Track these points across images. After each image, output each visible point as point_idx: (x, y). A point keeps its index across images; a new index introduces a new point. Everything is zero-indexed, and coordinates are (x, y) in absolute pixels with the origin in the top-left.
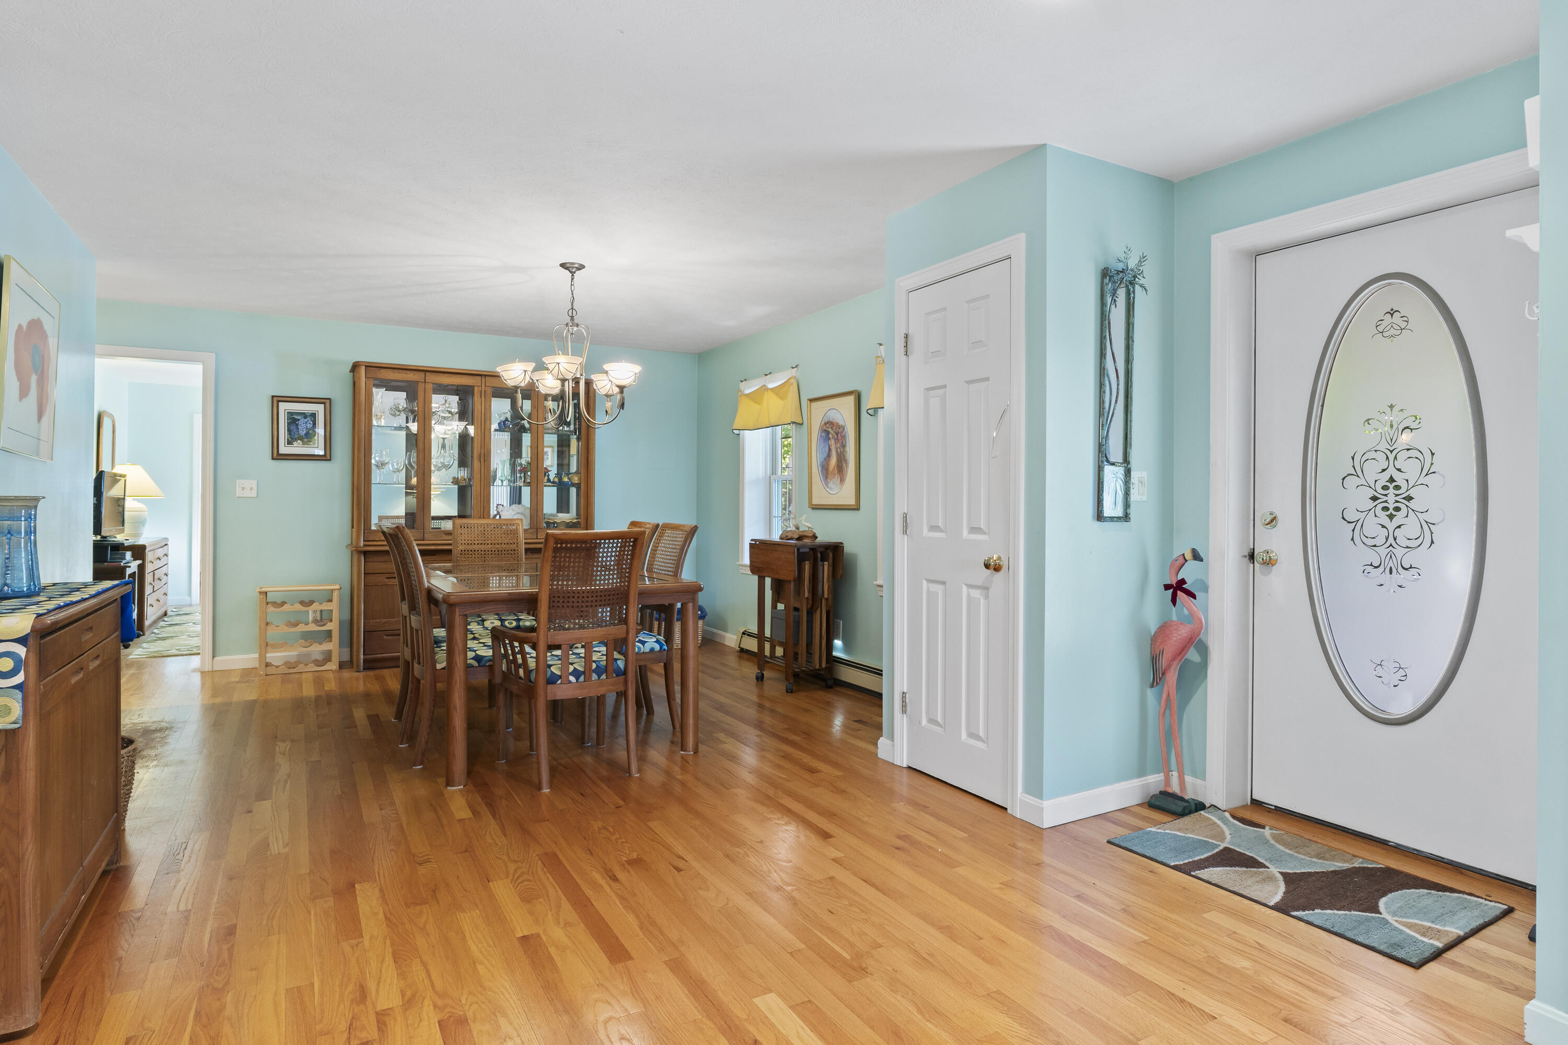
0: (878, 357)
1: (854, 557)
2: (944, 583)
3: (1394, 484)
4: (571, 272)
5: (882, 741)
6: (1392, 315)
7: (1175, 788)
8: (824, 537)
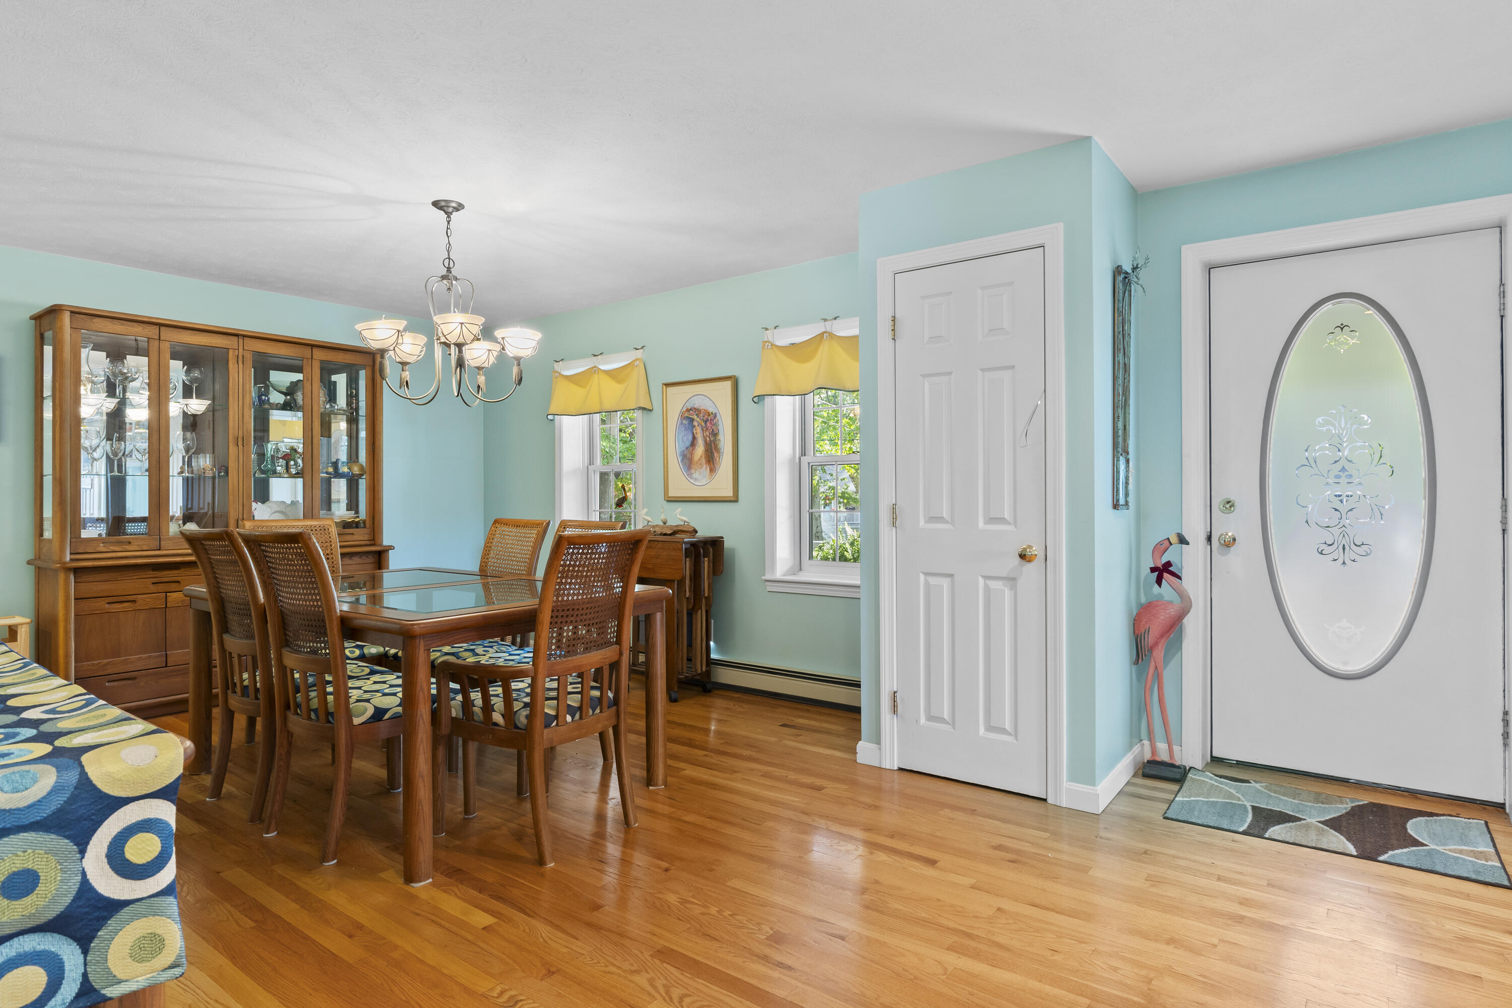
0: (766, 342)
1: (733, 551)
2: (951, 576)
3: (1346, 473)
4: (446, 213)
5: (861, 746)
6: (1342, 329)
7: (1164, 757)
8: (704, 532)
